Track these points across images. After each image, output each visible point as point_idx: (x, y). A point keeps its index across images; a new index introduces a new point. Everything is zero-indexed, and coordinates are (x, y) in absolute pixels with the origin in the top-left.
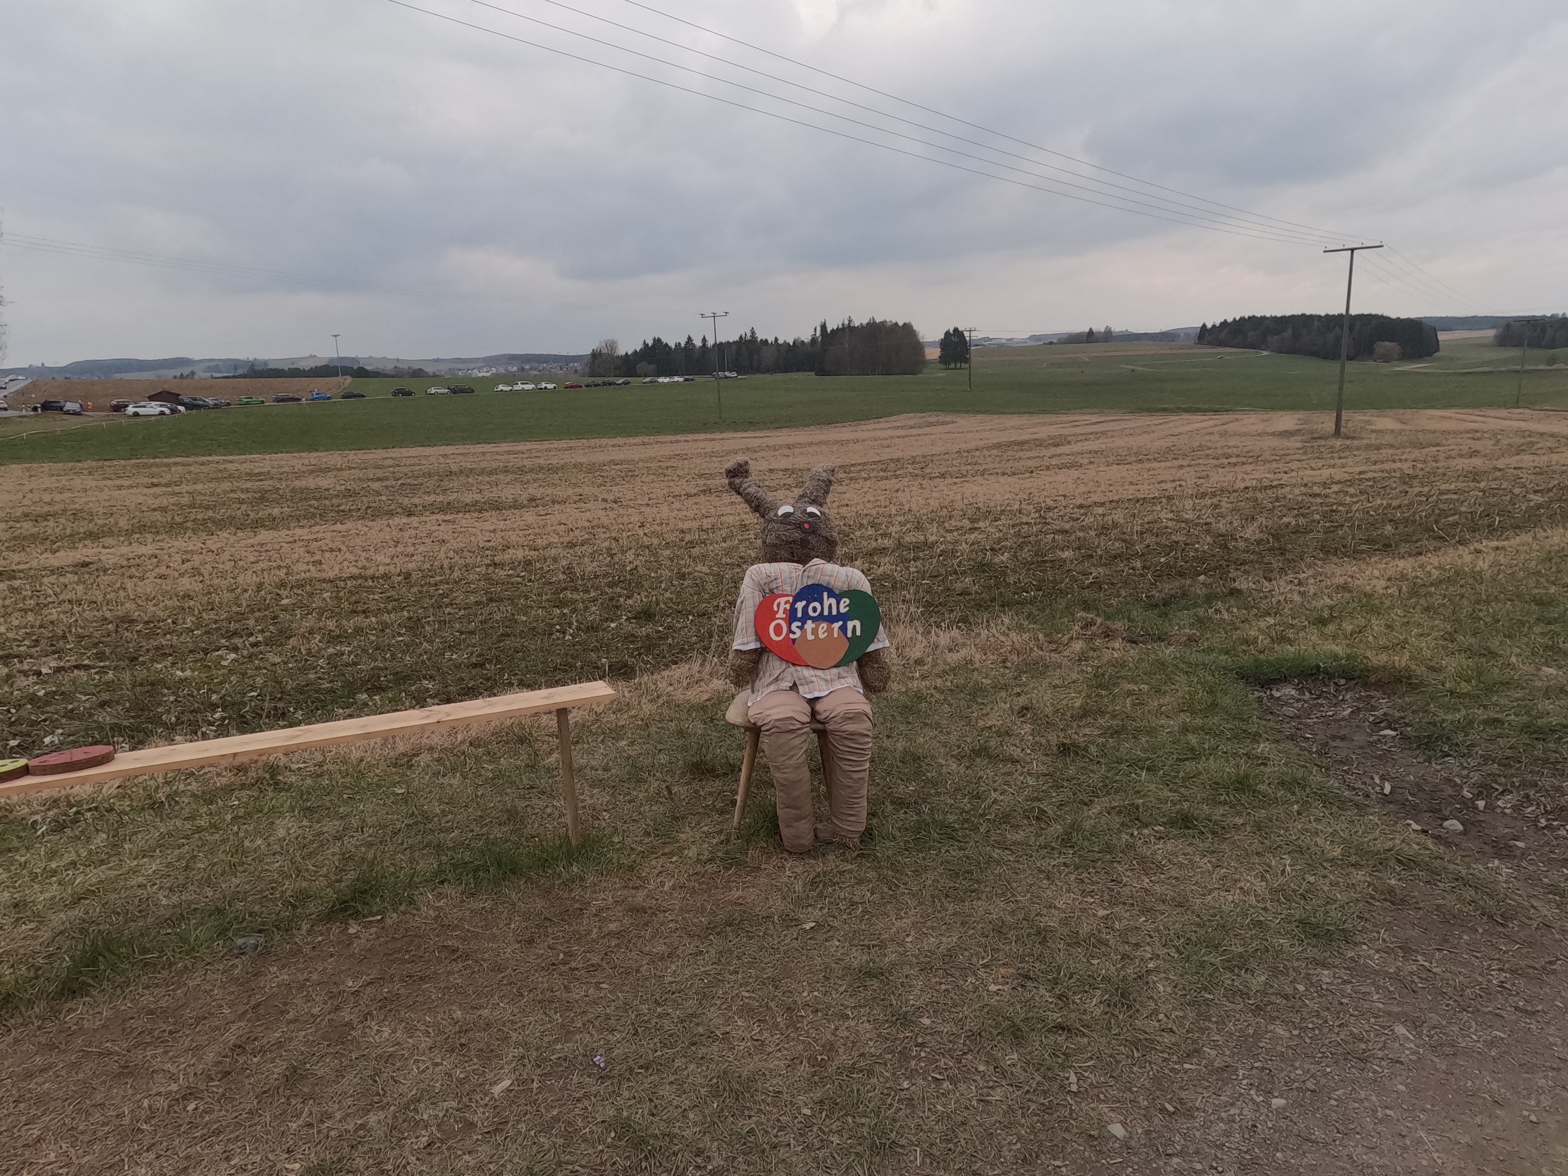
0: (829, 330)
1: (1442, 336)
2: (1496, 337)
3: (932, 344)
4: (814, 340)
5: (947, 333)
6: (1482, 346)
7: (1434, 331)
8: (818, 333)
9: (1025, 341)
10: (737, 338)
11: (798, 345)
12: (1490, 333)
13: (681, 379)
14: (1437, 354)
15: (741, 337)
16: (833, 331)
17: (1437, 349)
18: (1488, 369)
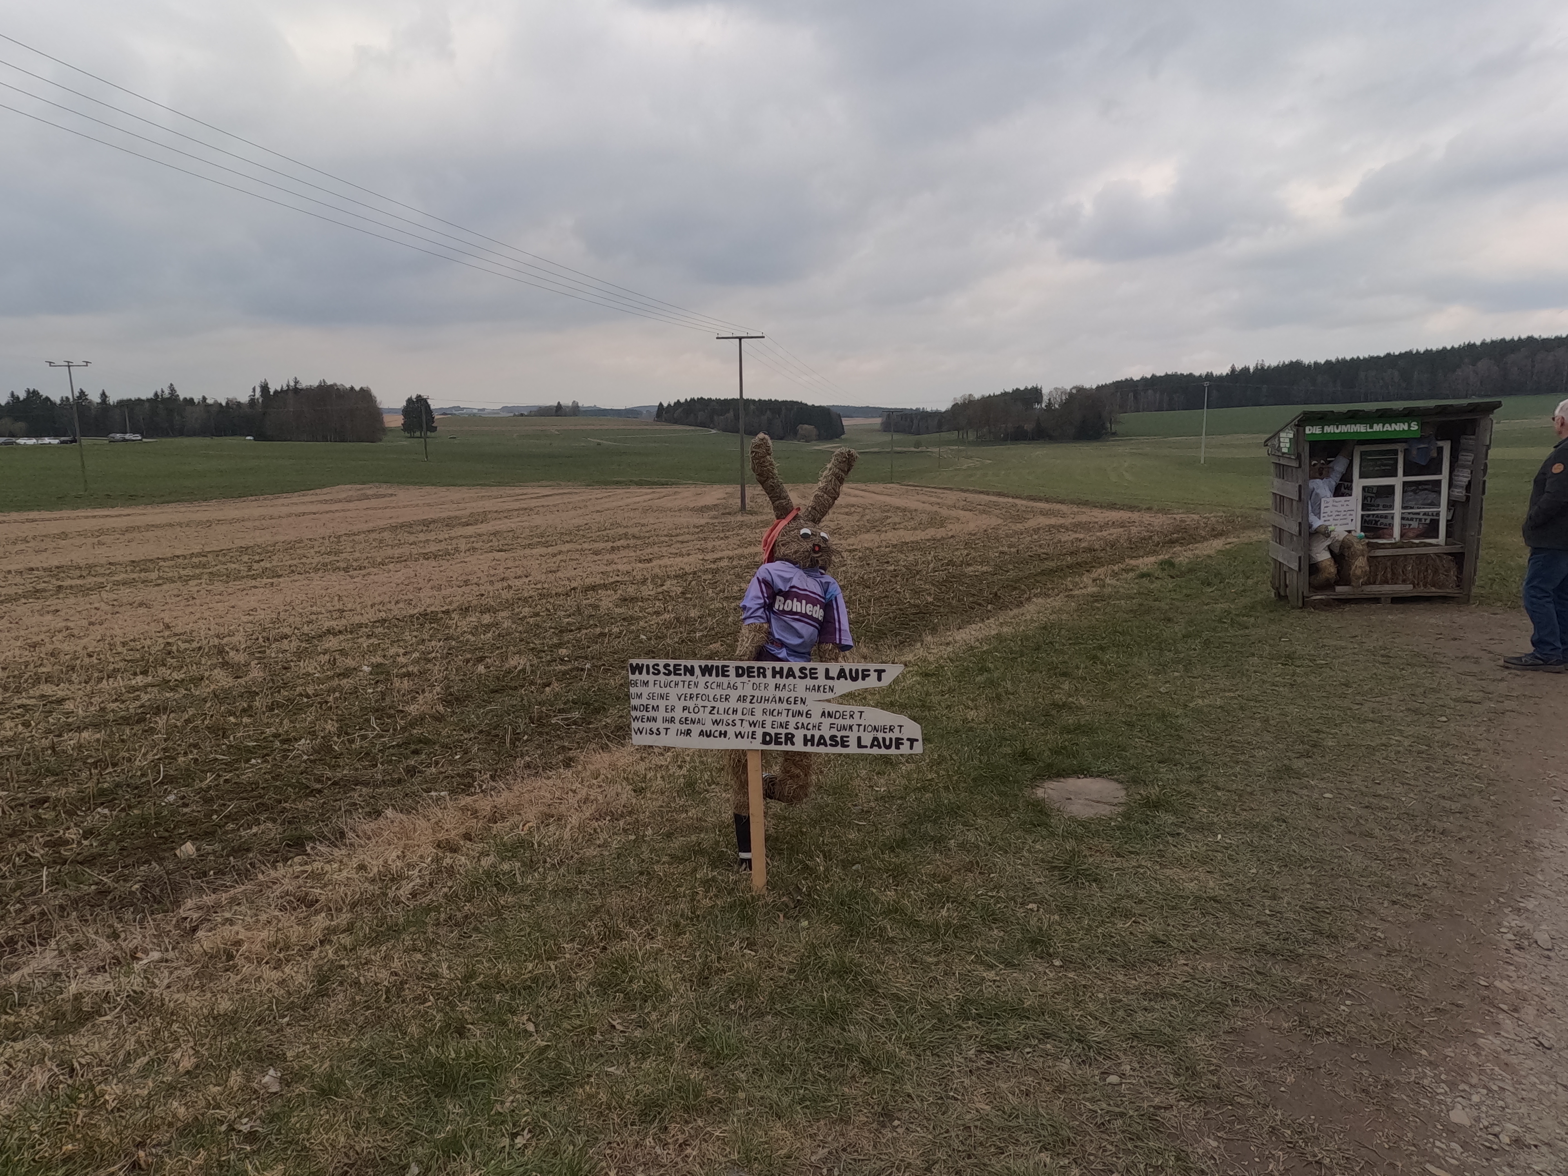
0: (272, 391)
1: (846, 422)
2: (882, 424)
3: (392, 411)
4: (252, 401)
5: (409, 401)
6: (871, 431)
7: (839, 416)
8: (258, 394)
9: (494, 412)
10: (151, 395)
11: (232, 407)
12: (878, 421)
13: (55, 441)
14: (843, 437)
15: (156, 394)
16: (276, 392)
17: (843, 433)
18: (876, 450)
